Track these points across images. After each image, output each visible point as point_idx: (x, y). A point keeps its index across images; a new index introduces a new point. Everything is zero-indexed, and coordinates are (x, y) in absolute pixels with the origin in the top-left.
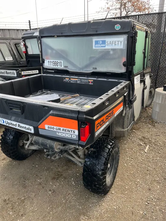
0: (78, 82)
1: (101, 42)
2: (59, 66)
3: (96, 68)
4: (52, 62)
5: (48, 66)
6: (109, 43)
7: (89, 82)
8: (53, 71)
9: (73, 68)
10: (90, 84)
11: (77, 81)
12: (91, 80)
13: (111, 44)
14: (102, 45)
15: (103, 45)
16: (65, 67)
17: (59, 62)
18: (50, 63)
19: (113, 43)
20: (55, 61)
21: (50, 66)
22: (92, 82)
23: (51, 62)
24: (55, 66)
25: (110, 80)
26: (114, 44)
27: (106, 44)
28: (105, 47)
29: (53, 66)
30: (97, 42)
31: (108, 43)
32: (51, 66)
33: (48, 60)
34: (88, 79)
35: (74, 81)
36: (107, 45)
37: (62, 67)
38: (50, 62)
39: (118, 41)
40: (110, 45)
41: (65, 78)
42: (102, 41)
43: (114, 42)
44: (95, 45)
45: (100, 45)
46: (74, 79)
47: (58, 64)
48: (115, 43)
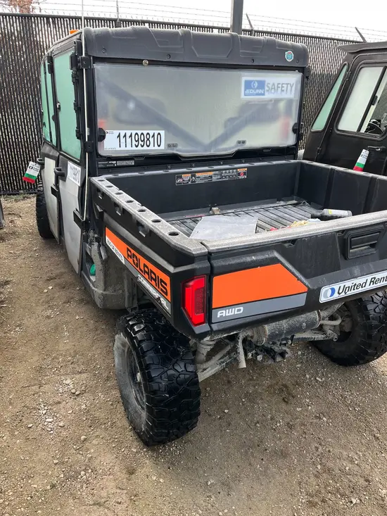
0: (214, 179)
1: (256, 85)
2: (151, 147)
3: (244, 142)
4: (131, 136)
5: (118, 148)
6: (270, 86)
7: (239, 174)
8: (132, 163)
9: (189, 148)
10: (242, 177)
11: (211, 177)
12: (242, 167)
13: (274, 88)
14: (257, 91)
15: (260, 91)
16: (169, 146)
17: (153, 136)
18: (123, 140)
19: (278, 87)
20: (142, 134)
21: (123, 148)
22: (244, 174)
23: (128, 135)
24: (139, 147)
25: (275, 163)
26: (280, 89)
27: (266, 88)
28: (263, 94)
29: (134, 148)
30: (248, 85)
31: (268, 87)
32: (129, 148)
33: (116, 133)
34: (236, 169)
35: (205, 178)
36: (268, 91)
37: (162, 147)
38: (125, 136)
39: (287, 84)
40: (273, 91)
41: (179, 175)
42: (258, 81)
43: (280, 86)
44: (245, 90)
45: (253, 91)
46: (204, 174)
47: (151, 140)
48: (282, 87)
